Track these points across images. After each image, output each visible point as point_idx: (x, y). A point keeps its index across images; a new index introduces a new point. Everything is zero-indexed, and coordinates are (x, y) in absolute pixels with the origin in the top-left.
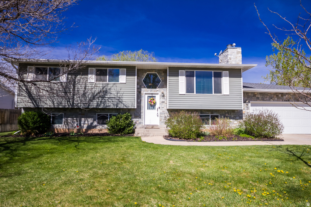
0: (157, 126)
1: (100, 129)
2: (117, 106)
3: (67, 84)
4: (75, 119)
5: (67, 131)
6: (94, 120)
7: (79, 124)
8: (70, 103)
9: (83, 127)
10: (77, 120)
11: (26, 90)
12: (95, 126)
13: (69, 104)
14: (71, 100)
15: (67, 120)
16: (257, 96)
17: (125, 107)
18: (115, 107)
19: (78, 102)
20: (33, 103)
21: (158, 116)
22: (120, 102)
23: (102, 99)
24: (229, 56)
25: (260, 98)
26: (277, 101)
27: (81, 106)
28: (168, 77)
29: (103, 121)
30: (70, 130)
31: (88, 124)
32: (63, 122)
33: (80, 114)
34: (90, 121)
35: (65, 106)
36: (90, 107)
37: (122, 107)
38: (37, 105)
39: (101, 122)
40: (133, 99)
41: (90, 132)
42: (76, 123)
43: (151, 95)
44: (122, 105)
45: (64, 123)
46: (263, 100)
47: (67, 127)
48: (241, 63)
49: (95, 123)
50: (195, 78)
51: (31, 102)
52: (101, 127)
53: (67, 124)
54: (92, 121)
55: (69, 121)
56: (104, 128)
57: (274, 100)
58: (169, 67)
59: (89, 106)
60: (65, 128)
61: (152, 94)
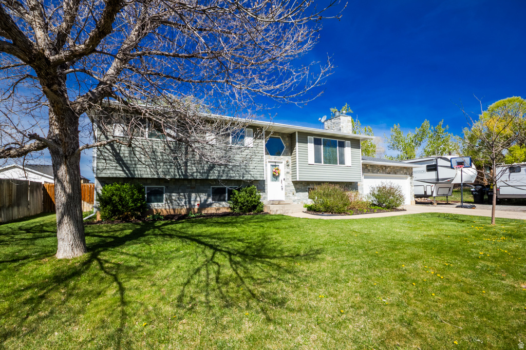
0: (283, 201)
1: (217, 208)
2: (243, 177)
3: (176, 144)
4: (182, 194)
5: (172, 212)
6: (209, 196)
7: (187, 202)
8: (182, 172)
9: (194, 206)
10: (185, 196)
11: (111, 151)
12: (211, 205)
13: (180, 173)
14: (182, 168)
15: (170, 196)
16: (368, 168)
17: (252, 179)
18: (241, 178)
19: (193, 171)
20: (123, 170)
21: (282, 189)
22: (247, 171)
23: (225, 168)
24: (341, 124)
25: (371, 171)
26: (382, 173)
27: (197, 176)
28: (297, 143)
29: (220, 197)
30: (176, 212)
31: (201, 201)
32: (164, 199)
33: (188, 188)
34: (203, 197)
35: (175, 175)
36: (209, 178)
37: (249, 178)
38: (131, 174)
39: (217, 199)
40: (261, 168)
41: (204, 212)
42: (184, 200)
43: (274, 164)
44: (249, 175)
45: (166, 200)
46: (373, 172)
47: (171, 207)
48: (351, 132)
49: (210, 200)
50: (322, 146)
51: (121, 169)
52: (217, 205)
53: (171, 202)
54: (206, 197)
55: (174, 198)
56: (221, 206)
57: (380, 173)
58: (298, 132)
59: (208, 176)
60: (167, 207)
61: (275, 162)
